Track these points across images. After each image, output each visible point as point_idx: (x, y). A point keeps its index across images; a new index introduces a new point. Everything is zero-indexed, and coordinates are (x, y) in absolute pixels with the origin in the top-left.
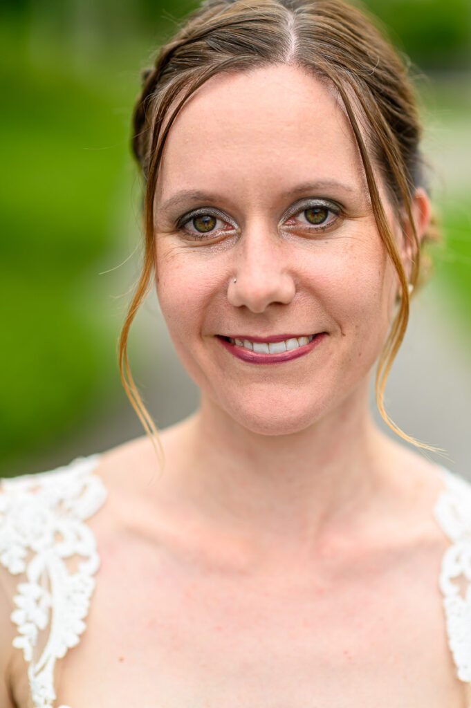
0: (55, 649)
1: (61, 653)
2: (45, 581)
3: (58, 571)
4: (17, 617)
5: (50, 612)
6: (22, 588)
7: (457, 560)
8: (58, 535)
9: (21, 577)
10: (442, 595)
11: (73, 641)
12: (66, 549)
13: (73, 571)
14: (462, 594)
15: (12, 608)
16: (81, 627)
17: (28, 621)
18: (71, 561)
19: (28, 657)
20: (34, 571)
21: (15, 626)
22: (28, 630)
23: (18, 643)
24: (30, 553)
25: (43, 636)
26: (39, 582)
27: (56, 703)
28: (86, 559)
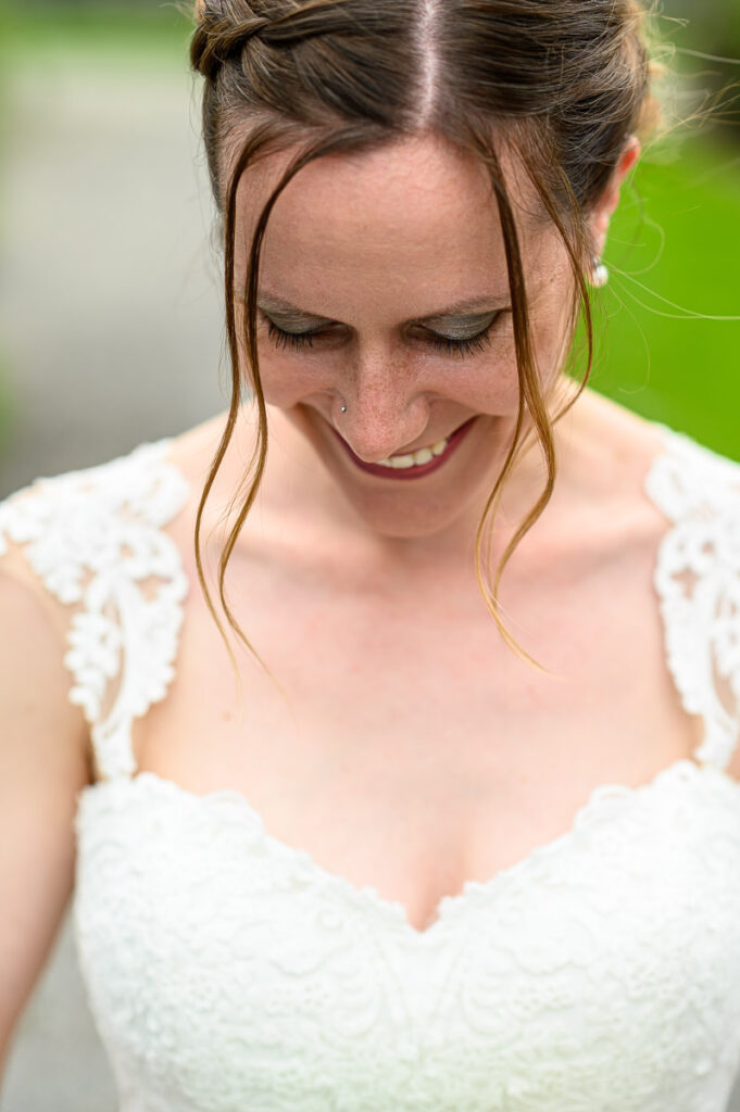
0: (133, 702)
1: (140, 708)
2: (112, 611)
3: (129, 599)
4: (74, 661)
5: (121, 654)
6: (80, 620)
7: (681, 549)
8: (126, 549)
9: (77, 607)
10: (657, 598)
11: (157, 693)
12: (138, 567)
13: (151, 597)
14: (688, 594)
15: (65, 648)
16: (167, 674)
17: (90, 668)
18: (148, 584)
19: (92, 713)
20: (96, 598)
21: (71, 674)
23: (79, 696)
24: (88, 575)
25: (113, 687)
26: (104, 611)
27: (135, 775)
28: (167, 580)
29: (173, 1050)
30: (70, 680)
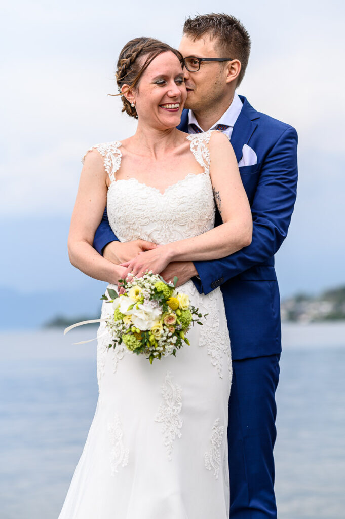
0: (114, 171)
1: (115, 171)
3: (112, 156)
4: (105, 165)
5: (112, 164)
6: (105, 159)
7: (193, 144)
8: (112, 150)
9: (105, 157)
10: (192, 152)
11: (118, 169)
12: (114, 152)
14: (196, 150)
15: (104, 163)
16: (119, 166)
17: (107, 166)
18: (116, 155)
19: (108, 172)
20: (107, 156)
21: (105, 167)
22: (108, 167)
23: (106, 170)
24: (106, 152)
25: (111, 168)
26: (109, 158)
27: (116, 181)
28: (119, 154)
29: (125, 213)
30: (105, 168)
